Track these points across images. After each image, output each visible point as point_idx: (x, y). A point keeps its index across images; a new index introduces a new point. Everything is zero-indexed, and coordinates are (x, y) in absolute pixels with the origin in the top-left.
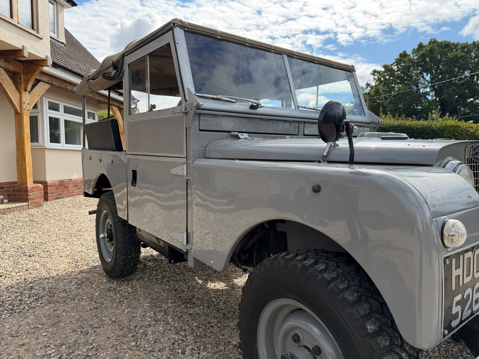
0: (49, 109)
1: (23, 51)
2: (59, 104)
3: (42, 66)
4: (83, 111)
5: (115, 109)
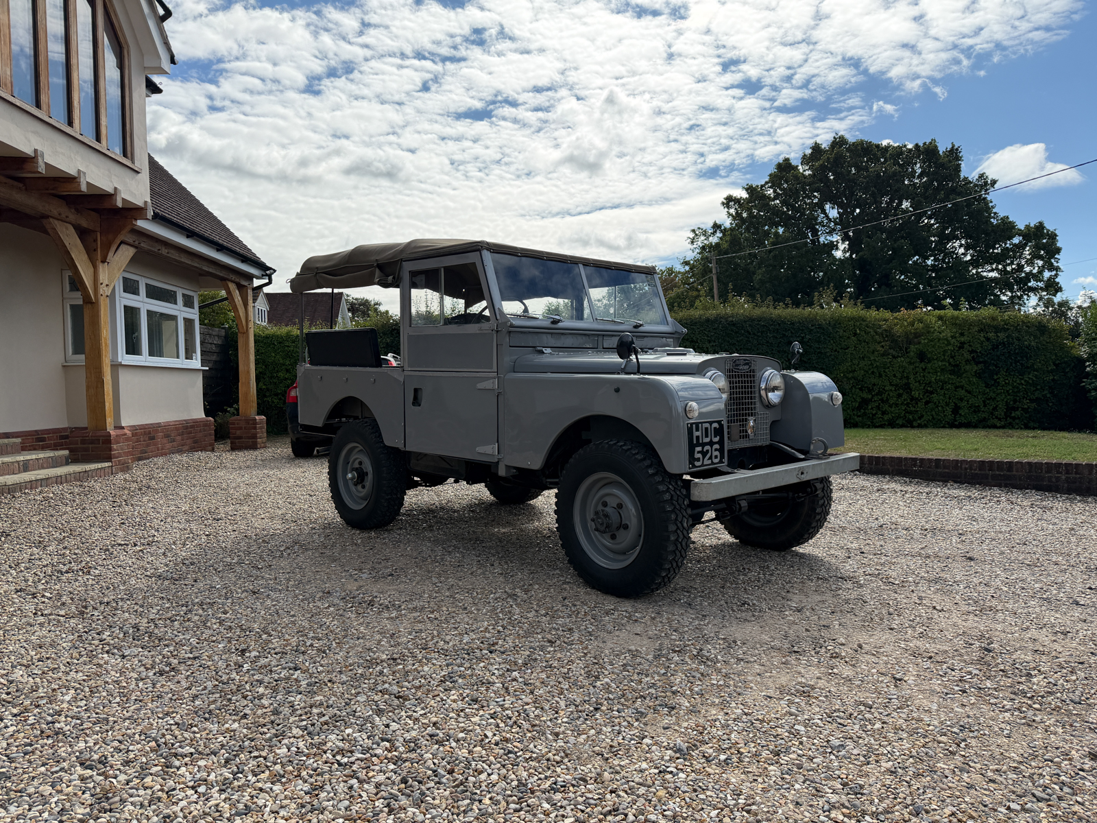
0: (125, 291)
1: (114, 197)
2: (138, 282)
3: (136, 220)
4: (175, 292)
5: (232, 286)
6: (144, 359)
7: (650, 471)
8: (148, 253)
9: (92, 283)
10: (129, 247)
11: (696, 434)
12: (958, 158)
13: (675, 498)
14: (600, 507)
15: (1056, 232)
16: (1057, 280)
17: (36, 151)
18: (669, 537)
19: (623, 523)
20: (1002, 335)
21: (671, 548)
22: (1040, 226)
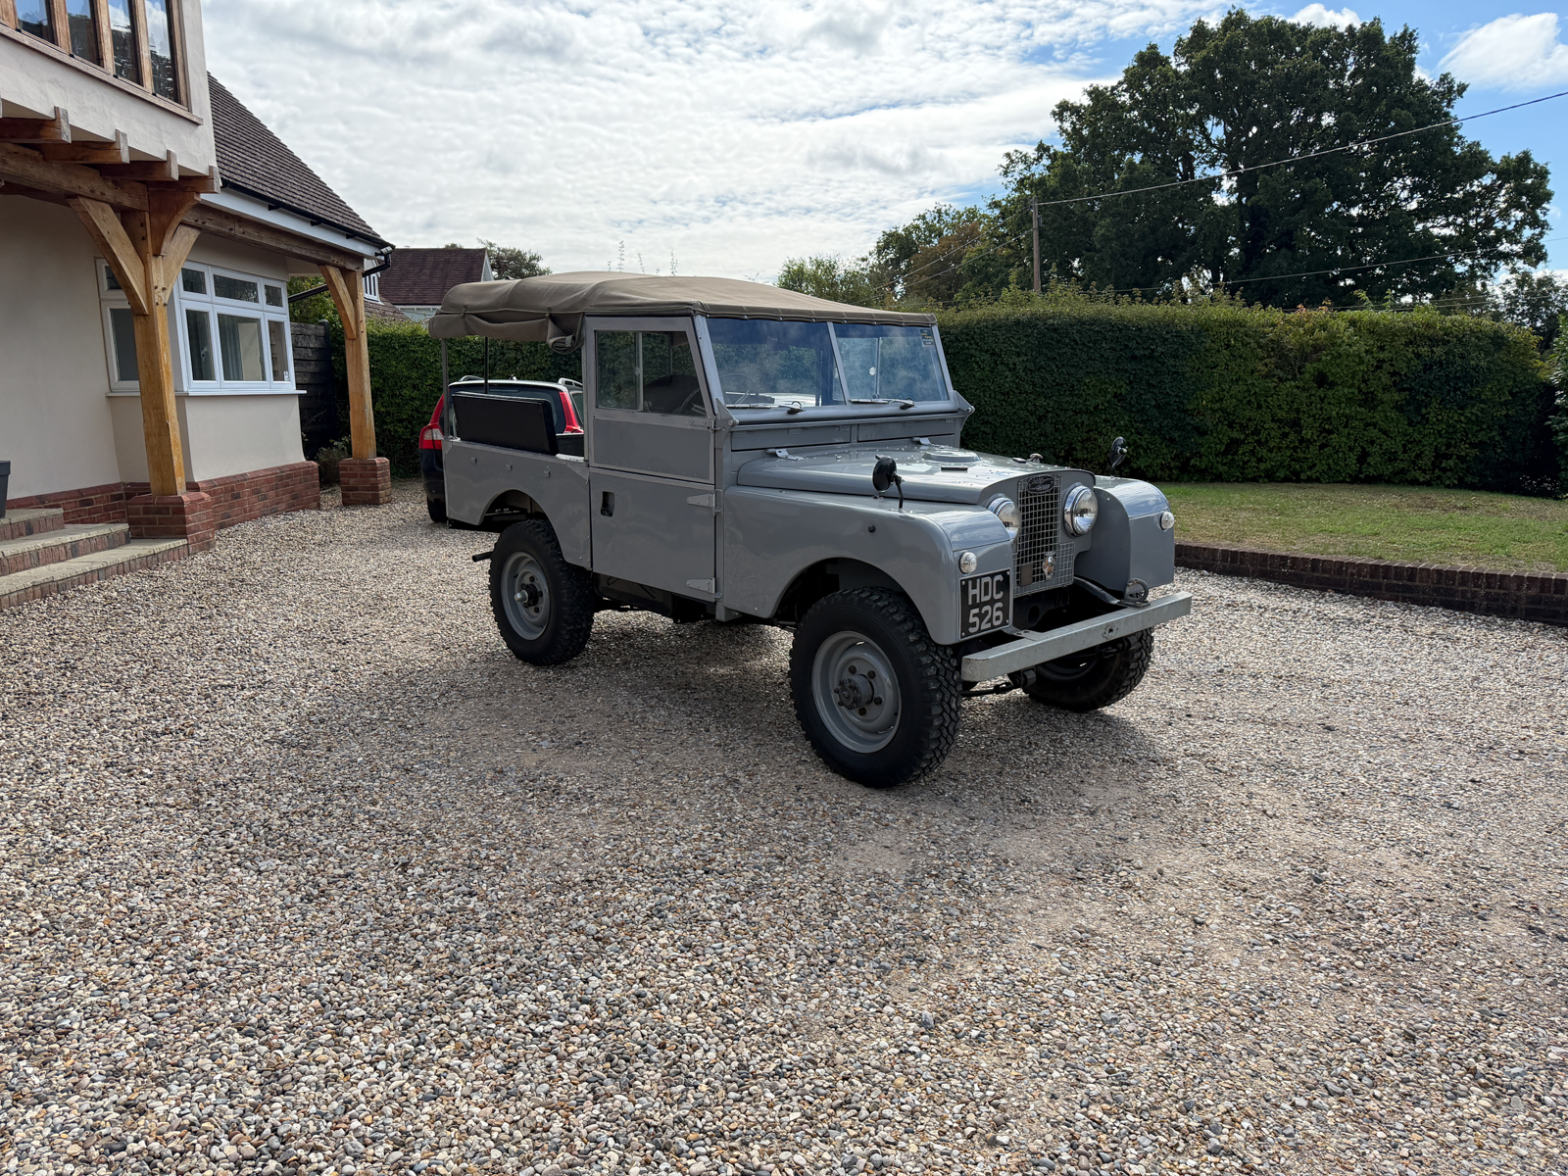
0: (185, 289)
1: (167, 166)
2: (203, 273)
3: (198, 193)
4: (255, 285)
5: (334, 273)
6: (218, 385)
7: (912, 638)
8: (216, 234)
9: (142, 287)
10: (189, 229)
11: (972, 592)
12: (1412, 49)
13: (942, 673)
14: (847, 675)
15: (1549, 168)
16: (1542, 242)
17: (56, 110)
18: (932, 722)
19: (875, 696)
20: (1439, 350)
21: (934, 735)
22: (1525, 159)
